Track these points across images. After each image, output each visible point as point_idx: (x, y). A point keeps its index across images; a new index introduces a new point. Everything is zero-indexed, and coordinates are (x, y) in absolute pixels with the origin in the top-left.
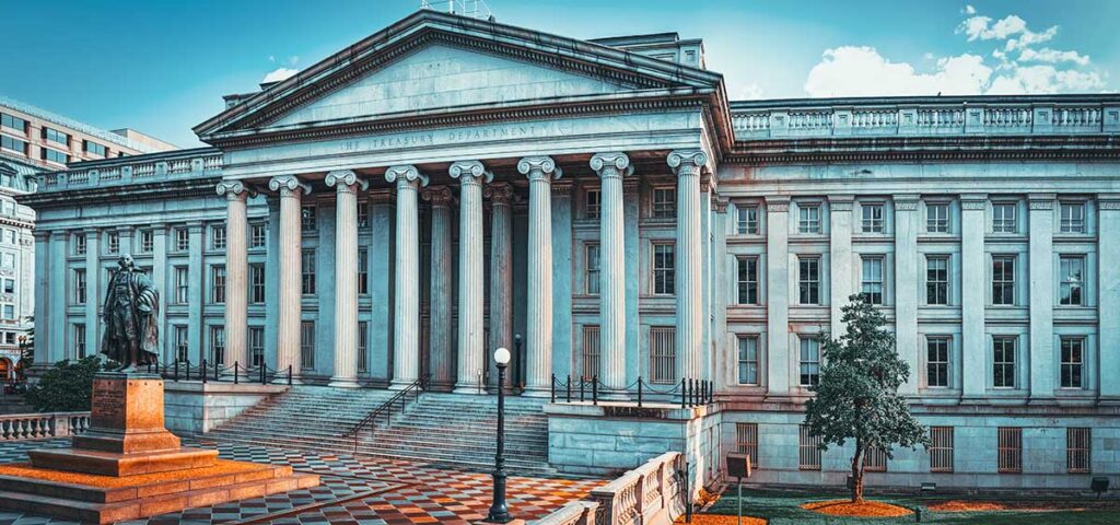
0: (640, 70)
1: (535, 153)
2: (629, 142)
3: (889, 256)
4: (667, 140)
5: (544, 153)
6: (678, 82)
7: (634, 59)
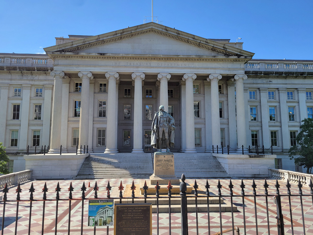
0: (228, 50)
1: (190, 72)
2: (222, 71)
3: (278, 107)
4: (234, 71)
5: (192, 72)
6: (240, 55)
7: (226, 47)
